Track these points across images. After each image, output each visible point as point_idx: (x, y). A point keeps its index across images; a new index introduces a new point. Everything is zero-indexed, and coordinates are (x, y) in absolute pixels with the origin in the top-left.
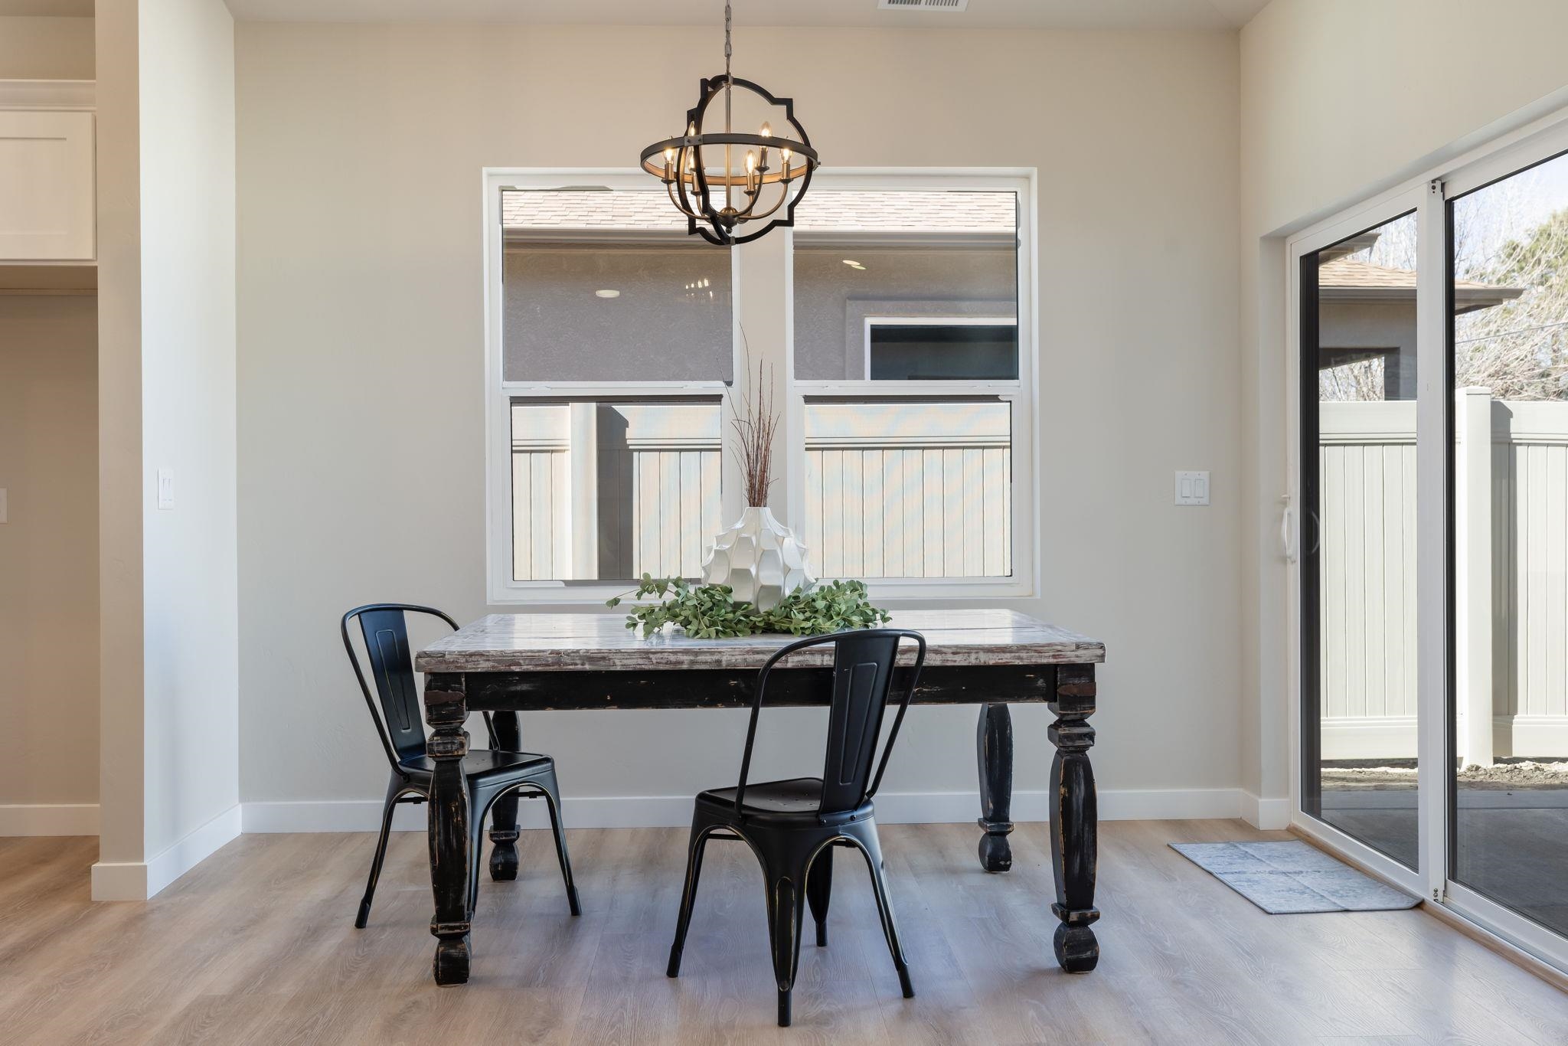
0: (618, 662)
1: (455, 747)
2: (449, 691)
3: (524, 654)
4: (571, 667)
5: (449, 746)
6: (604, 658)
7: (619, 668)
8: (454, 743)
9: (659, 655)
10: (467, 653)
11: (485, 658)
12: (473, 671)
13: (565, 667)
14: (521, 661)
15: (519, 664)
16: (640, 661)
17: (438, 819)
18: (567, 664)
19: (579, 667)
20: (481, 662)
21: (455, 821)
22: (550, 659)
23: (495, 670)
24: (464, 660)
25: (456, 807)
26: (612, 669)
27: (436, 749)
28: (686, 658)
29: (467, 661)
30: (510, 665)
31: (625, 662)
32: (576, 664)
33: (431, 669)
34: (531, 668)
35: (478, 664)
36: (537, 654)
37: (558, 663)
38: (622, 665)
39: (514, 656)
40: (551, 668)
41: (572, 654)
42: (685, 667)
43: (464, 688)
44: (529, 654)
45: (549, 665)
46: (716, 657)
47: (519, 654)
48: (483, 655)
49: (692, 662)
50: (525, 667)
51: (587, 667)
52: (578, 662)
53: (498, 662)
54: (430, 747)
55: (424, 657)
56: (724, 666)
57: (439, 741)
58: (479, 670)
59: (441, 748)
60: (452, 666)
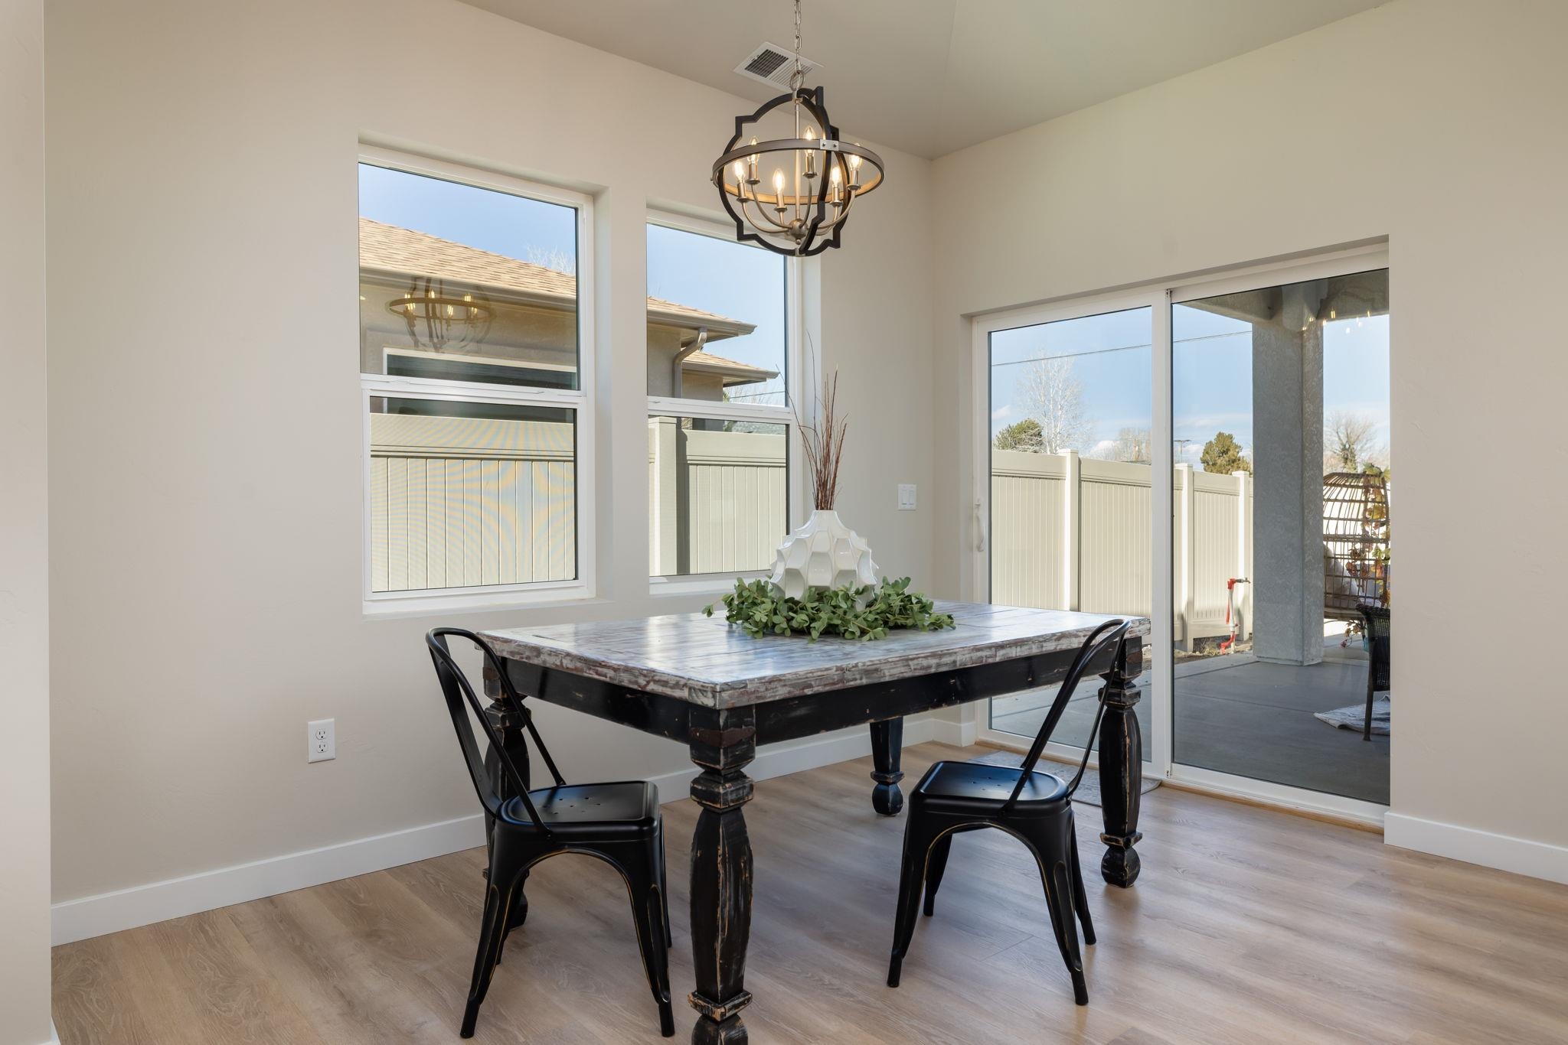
0: (887, 674)
1: (746, 791)
2: (743, 727)
3: (815, 674)
4: (852, 683)
5: (741, 792)
6: (876, 670)
7: (887, 679)
8: (744, 787)
9: (915, 662)
10: (767, 679)
11: (782, 683)
12: (771, 699)
13: (848, 684)
14: (813, 683)
15: (810, 686)
16: (903, 670)
17: (730, 881)
18: (848, 681)
19: (858, 682)
20: (779, 688)
21: (744, 878)
22: (835, 677)
23: (791, 695)
24: (764, 688)
25: (745, 863)
26: (882, 680)
27: (730, 798)
28: (933, 662)
29: (767, 689)
30: (803, 689)
31: (894, 671)
32: (855, 679)
33: (733, 703)
34: (820, 689)
35: (776, 691)
36: (825, 673)
37: (841, 680)
38: (890, 675)
39: (807, 678)
40: (837, 686)
41: (853, 669)
42: (933, 670)
43: (754, 721)
44: (819, 673)
45: (834, 684)
46: (952, 658)
47: (811, 675)
48: (780, 680)
49: (939, 665)
50: (816, 689)
51: (865, 681)
52: (858, 677)
53: (793, 686)
54: (726, 797)
55: (727, 690)
56: (958, 667)
57: (733, 788)
58: (777, 698)
59: (734, 796)
60: (753, 696)
